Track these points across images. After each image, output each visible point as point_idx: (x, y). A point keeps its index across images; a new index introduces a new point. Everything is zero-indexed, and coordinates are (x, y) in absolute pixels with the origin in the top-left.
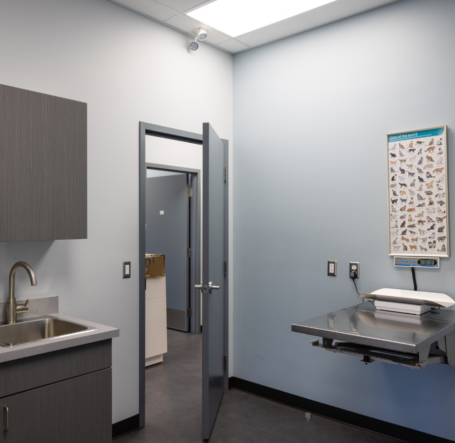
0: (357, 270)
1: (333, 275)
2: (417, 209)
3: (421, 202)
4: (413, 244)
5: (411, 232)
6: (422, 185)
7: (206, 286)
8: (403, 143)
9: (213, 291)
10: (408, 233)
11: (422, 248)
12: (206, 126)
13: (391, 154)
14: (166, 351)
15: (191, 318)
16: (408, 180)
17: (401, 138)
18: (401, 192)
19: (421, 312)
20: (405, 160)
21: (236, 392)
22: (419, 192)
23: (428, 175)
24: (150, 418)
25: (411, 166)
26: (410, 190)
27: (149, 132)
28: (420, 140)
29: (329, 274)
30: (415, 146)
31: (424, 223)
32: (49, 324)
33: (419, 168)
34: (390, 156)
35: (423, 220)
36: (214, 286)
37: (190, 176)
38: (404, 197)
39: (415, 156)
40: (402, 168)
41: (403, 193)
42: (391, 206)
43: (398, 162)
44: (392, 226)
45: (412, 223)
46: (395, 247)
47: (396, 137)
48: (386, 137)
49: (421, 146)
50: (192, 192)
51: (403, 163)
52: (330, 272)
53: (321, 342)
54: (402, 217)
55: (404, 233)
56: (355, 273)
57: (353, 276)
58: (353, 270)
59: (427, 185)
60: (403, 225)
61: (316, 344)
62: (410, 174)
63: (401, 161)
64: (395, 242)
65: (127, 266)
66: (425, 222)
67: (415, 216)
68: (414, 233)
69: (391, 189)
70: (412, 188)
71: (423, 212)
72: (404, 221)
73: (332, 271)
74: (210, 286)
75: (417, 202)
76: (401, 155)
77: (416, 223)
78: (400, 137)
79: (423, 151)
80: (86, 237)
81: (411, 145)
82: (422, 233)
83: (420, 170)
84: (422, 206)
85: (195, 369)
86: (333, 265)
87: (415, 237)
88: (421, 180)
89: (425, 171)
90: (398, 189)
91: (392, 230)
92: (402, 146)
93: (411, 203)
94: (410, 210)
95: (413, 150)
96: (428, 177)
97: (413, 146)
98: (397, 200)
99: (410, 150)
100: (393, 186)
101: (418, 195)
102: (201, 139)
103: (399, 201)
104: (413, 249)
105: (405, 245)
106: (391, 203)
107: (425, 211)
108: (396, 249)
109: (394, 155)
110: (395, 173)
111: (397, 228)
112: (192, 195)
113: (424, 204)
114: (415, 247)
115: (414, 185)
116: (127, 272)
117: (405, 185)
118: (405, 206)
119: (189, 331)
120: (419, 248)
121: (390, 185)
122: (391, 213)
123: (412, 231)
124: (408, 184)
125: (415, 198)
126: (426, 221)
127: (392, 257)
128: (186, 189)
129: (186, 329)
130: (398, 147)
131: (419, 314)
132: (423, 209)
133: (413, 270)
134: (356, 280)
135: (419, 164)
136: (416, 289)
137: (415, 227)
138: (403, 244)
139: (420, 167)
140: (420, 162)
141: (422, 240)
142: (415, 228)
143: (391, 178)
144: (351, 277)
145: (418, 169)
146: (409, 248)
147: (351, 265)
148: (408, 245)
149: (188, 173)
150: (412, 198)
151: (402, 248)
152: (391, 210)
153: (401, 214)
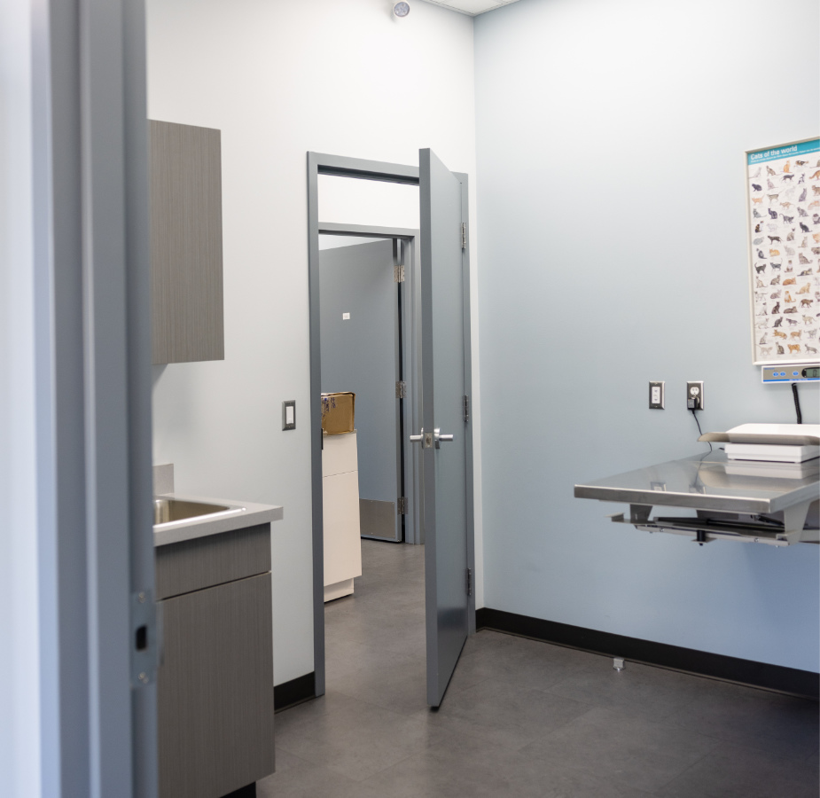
0: (699, 395)
1: (659, 407)
2: (798, 279)
3: (805, 267)
4: (793, 343)
5: (790, 321)
6: (806, 238)
7: (429, 435)
8: (773, 164)
9: (442, 444)
10: (784, 323)
11: (808, 349)
12: (425, 155)
13: (754, 185)
14: (359, 573)
15: (406, 516)
16: (782, 229)
17: (770, 156)
18: (771, 251)
19: (802, 457)
20: (777, 195)
21: (490, 635)
22: (801, 250)
23: (816, 219)
24: (333, 680)
25: (787, 205)
26: (786, 248)
27: (323, 169)
28: (801, 158)
29: (653, 406)
30: (794, 170)
31: (811, 304)
32: (161, 509)
33: (801, 208)
34: (753, 189)
35: (809, 299)
36: (443, 436)
37: (398, 243)
38: (776, 261)
39: (794, 187)
40: (772, 210)
41: (774, 253)
42: (755, 278)
43: (766, 200)
44: (757, 312)
45: (791, 306)
46: (763, 350)
47: (761, 155)
48: (745, 155)
49: (804, 169)
50: (403, 273)
51: (774, 200)
52: (654, 402)
53: (627, 516)
54: (774, 296)
55: (778, 323)
56: (696, 400)
57: (693, 407)
58: (693, 396)
59: (815, 236)
60: (776, 310)
61: (619, 519)
62: (785, 218)
63: (771, 197)
64: (763, 342)
65: (290, 409)
66: (812, 301)
67: (797, 293)
68: (795, 322)
69: (755, 247)
70: (789, 244)
71: (809, 285)
72: (778, 303)
73: (656, 400)
74: (437, 435)
75: (798, 268)
76: (771, 186)
77: (797, 304)
78: (767, 154)
79: (806, 178)
80: (222, 357)
81: (786, 168)
82: (808, 322)
83: (803, 211)
84: (807, 274)
85: (414, 603)
86: (658, 388)
87: (796, 329)
88: (805, 228)
89: (811, 213)
90: (766, 246)
91: (757, 320)
92: (771, 171)
93: (788, 269)
94: (788, 282)
95: (790, 177)
96: (816, 223)
97: (790, 170)
98: (765, 266)
99: (786, 177)
100: (758, 242)
101: (801, 256)
102: (417, 175)
103: (769, 268)
104: (794, 351)
105: (780, 344)
106: (755, 272)
107: (813, 282)
108: (765, 353)
109: (757, 188)
110: (761, 219)
111: (766, 317)
112: (403, 279)
113: (810, 270)
114: (796, 347)
115: (793, 238)
116: (290, 420)
117: (777, 239)
118: (779, 277)
119: (403, 540)
120: (803, 348)
121: (753, 241)
122: (756, 290)
123: (792, 319)
124: (783, 237)
125: (796, 260)
126: (815, 300)
127: (759, 367)
128: (392, 269)
129: (397, 538)
130: (764, 172)
131: (800, 460)
132: (809, 279)
133: (795, 388)
134: (699, 413)
135: (800, 200)
136: (800, 421)
137: (796, 312)
138: (777, 343)
139: (803, 205)
140: (802, 198)
141: (808, 335)
142: (795, 314)
143: (754, 228)
144: (689, 409)
145: (799, 209)
146: (786, 350)
147: (689, 386)
148: (784, 344)
149: (394, 238)
150: (790, 262)
151: (775, 349)
152: (755, 285)
153: (772, 290)
